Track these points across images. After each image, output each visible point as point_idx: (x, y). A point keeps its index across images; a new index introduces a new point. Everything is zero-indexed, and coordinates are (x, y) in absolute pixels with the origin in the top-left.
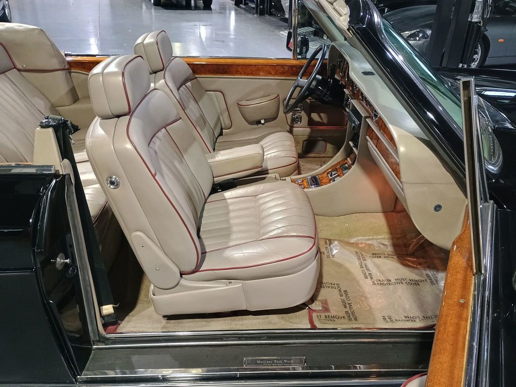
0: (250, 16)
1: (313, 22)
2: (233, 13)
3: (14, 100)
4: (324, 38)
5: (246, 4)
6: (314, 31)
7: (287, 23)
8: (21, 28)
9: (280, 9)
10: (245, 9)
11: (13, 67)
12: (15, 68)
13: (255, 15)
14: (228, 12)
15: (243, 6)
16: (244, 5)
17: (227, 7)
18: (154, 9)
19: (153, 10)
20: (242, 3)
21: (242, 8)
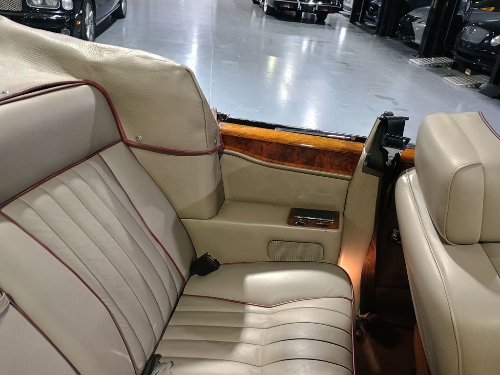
0: (369, 36)
1: (455, 53)
2: (344, 31)
3: (106, 227)
4: (467, 73)
5: (362, 22)
6: (453, 63)
7: (418, 50)
8: (148, 63)
9: (411, 33)
10: (360, 27)
11: (119, 137)
12: (123, 140)
13: (375, 36)
14: (337, 28)
15: (358, 24)
16: (360, 22)
17: (338, 22)
18: (266, 18)
19: (264, 19)
20: (357, 20)
21: (357, 26)
